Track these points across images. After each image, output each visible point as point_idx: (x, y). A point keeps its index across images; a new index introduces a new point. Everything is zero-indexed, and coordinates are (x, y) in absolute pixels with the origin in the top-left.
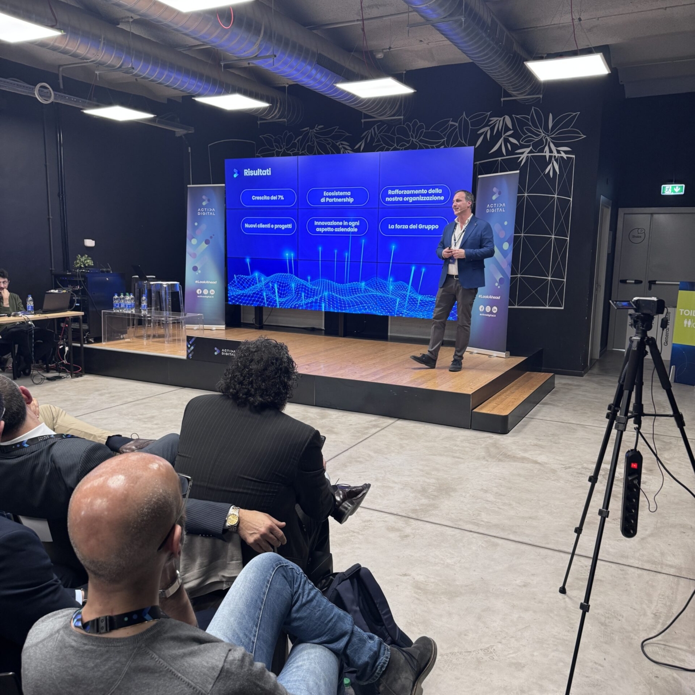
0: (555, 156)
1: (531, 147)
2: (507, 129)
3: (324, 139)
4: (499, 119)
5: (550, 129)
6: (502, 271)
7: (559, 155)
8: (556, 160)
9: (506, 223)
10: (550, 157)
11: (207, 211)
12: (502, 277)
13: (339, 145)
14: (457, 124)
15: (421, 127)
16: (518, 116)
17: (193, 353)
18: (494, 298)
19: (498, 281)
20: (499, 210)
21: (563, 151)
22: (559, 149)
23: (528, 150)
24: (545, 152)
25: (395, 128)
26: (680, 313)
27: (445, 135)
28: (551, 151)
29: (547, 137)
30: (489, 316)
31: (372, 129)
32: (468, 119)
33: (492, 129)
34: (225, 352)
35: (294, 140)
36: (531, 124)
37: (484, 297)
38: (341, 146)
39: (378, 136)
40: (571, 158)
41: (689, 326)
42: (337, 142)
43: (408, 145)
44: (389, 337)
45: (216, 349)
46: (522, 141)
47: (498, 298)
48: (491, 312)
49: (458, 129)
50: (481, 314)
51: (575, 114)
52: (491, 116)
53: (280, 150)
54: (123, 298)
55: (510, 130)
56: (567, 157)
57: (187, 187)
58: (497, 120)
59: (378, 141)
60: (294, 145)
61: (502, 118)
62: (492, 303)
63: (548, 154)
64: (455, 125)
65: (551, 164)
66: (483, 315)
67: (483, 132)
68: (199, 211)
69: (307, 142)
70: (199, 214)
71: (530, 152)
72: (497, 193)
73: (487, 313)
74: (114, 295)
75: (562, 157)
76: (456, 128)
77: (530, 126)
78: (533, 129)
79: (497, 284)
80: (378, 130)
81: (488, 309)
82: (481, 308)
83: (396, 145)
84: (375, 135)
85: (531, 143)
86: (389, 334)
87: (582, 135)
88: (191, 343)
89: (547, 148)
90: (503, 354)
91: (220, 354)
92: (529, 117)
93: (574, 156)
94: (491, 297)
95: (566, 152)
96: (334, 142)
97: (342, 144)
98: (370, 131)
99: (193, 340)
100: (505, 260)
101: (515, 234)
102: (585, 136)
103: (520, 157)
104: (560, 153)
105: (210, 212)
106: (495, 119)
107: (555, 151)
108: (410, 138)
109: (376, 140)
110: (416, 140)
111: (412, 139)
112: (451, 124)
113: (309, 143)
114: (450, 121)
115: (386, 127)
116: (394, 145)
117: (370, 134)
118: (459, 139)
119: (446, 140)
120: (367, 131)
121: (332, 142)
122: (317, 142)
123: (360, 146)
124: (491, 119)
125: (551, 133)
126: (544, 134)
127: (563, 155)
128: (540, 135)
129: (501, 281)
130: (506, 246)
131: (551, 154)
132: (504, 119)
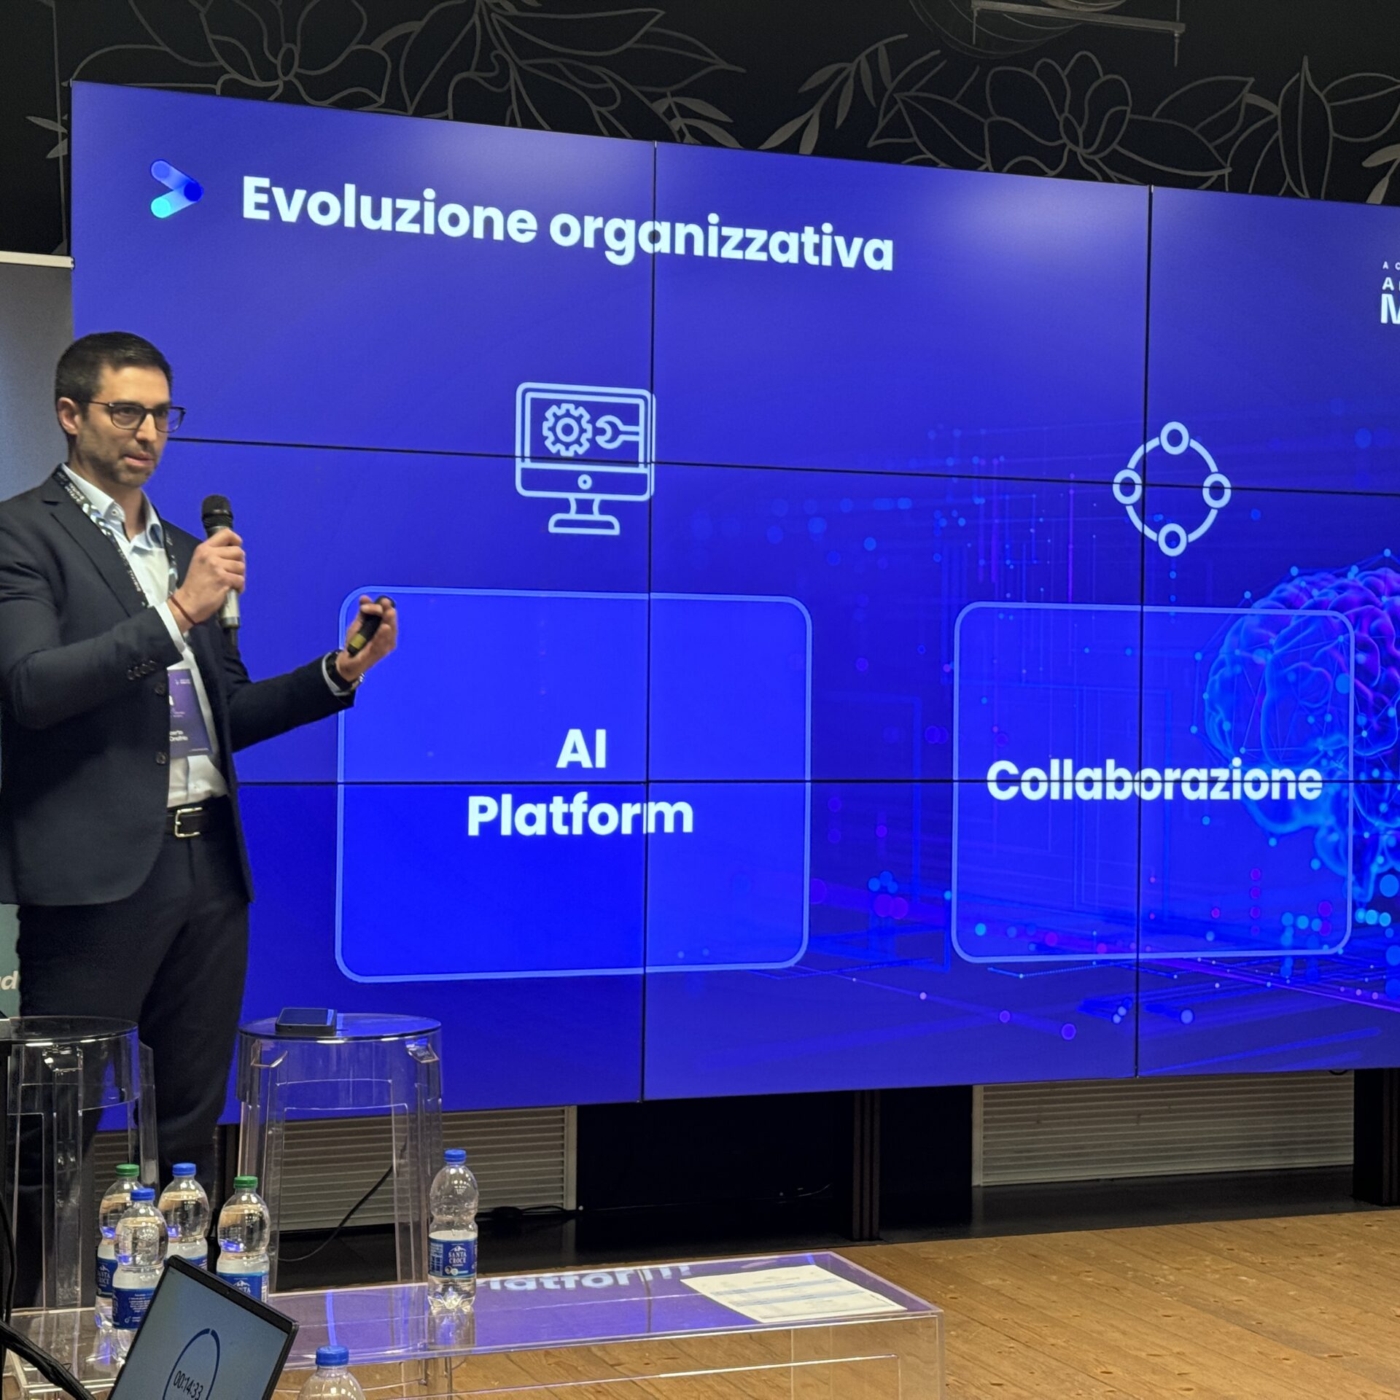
13: (670, 114)
14: (1276, 110)
15: (1115, 95)
25: (982, 74)
27: (1223, 150)
31: (862, 57)
32: (1322, 96)
35: (367, 41)
39: (892, 102)
42: (654, 97)
44: (977, 1196)
49: (1279, 133)
53: (259, 84)
64: (1269, 113)
67: (1389, 166)
76: (1274, 124)
80: (893, 78)
83: (989, 163)
84: (879, 95)
86: (979, 1179)
96: (632, 89)
98: (851, 68)
108: (1061, 138)
109: (882, 123)
110: (1090, 154)
111: (1070, 146)
112: (1249, 106)
113: (471, 74)
114: (1247, 88)
115: (935, 61)
116: (982, 163)
117: (851, 81)
118: (1288, 178)
119: (1229, 174)
120: (834, 67)
121: (621, 88)
122: (520, 69)
123: (798, 136)
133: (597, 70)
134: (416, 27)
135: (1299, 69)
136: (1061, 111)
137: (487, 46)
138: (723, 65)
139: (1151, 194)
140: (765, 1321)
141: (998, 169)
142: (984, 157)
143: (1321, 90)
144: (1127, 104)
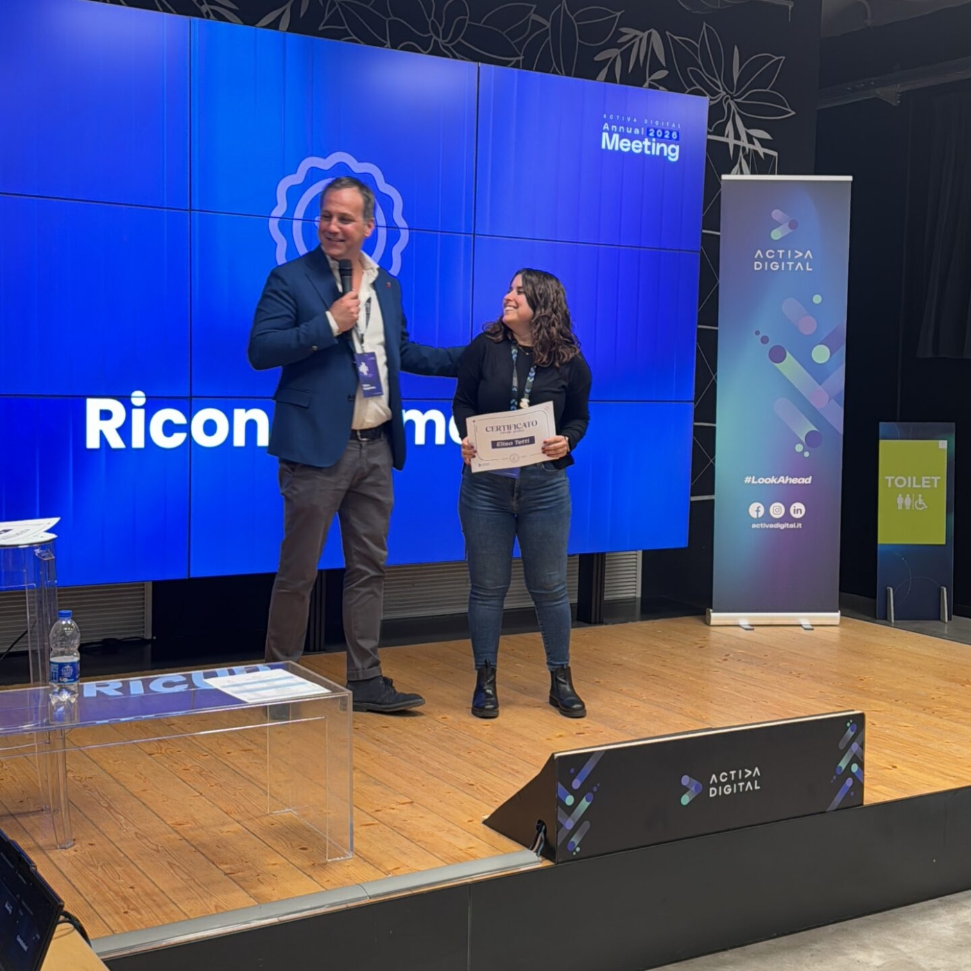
0: (744, 149)
2: (656, 66)
4: (641, 35)
5: (735, 82)
6: (814, 415)
7: (752, 147)
8: (746, 158)
9: (817, 299)
10: (736, 147)
12: (814, 428)
14: (548, 25)
15: (458, 9)
16: (676, 38)
18: (794, 481)
19: (803, 440)
21: (759, 139)
22: (754, 132)
24: (727, 136)
26: (887, 483)
27: (520, 45)
28: (737, 137)
29: (730, 101)
30: (782, 527)
32: (573, 18)
33: (626, 56)
36: (701, 63)
37: (762, 481)
40: (772, 156)
41: (908, 508)
47: (808, 480)
48: (787, 518)
49: (550, 38)
50: (754, 526)
51: (777, 58)
52: (624, 22)
55: (662, 68)
56: (765, 154)
58: (636, 36)
59: (335, 19)
61: (647, 33)
62: (788, 495)
63: (731, 142)
64: (545, 26)
65: (738, 166)
66: (762, 525)
67: (608, 60)
72: (786, 224)
73: (774, 521)
75: (756, 152)
76: (547, 32)
77: (699, 67)
78: (704, 74)
79: (799, 448)
81: (777, 510)
82: (756, 510)
87: (789, 110)
89: (730, 127)
92: (698, 46)
93: (775, 154)
94: (782, 480)
95: (762, 141)
100: (820, 388)
102: (793, 113)
104: (753, 143)
106: (631, 32)
107: (744, 137)
108: (429, 32)
109: (326, 17)
110: (446, 43)
111: (435, 37)
112: (533, 21)
114: (533, 10)
116: (385, 44)
118: (554, 64)
119: (523, 60)
123: (278, 19)
124: (623, 30)
125: (736, 92)
126: (725, 93)
127: (757, 147)
128: (719, 93)
129: (812, 440)
130: (821, 354)
131: (737, 142)
132: (650, 35)
135: (561, 2)
136: (430, 17)
139: (479, 68)
140: (250, 702)
141: (394, 47)
142: (386, 40)
143: (573, 15)
144: (466, 15)
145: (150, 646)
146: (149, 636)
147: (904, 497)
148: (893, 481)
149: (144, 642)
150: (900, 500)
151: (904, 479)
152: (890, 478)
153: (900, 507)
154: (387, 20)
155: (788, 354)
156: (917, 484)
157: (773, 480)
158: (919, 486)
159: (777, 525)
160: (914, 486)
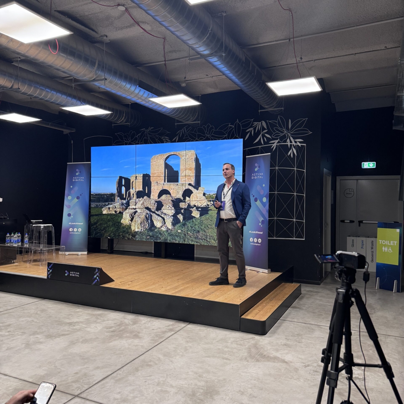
0: (294, 145)
1: (279, 140)
2: (264, 129)
3: (154, 135)
4: (259, 123)
5: (290, 128)
6: (263, 216)
7: (296, 144)
8: (295, 147)
9: (264, 185)
10: (291, 145)
11: (79, 179)
12: (263, 219)
13: (163, 139)
14: (233, 126)
15: (212, 128)
16: (270, 121)
17: (51, 274)
18: (259, 233)
19: (261, 222)
20: (259, 177)
21: (298, 142)
22: (296, 140)
23: (277, 141)
25: (196, 129)
26: (380, 242)
27: (226, 133)
28: (291, 142)
29: (289, 134)
30: (257, 244)
31: (183, 129)
32: (240, 123)
33: (255, 129)
34: (72, 274)
35: (136, 136)
37: (253, 232)
38: (164, 139)
39: (186, 133)
41: (386, 251)
42: (162, 137)
43: (204, 139)
44: (195, 258)
45: (66, 271)
46: (273, 136)
47: (262, 233)
48: (257, 242)
49: (234, 129)
50: (251, 244)
51: (304, 119)
52: (254, 121)
53: (127, 142)
54: (13, 236)
55: (266, 129)
56: (301, 145)
57: (67, 164)
58: (258, 124)
59: (187, 136)
60: (136, 139)
61: (261, 122)
62: (258, 237)
63: (289, 144)
65: (292, 150)
66: (253, 244)
67: (250, 131)
68: (74, 179)
69: (144, 137)
70: (74, 180)
71: (278, 142)
72: (258, 167)
73: (255, 243)
74: (7, 234)
75: (298, 145)
76: (233, 128)
77: (278, 127)
78: (279, 129)
79: (260, 224)
80: (186, 130)
81: (255, 240)
82: (251, 239)
83: (197, 139)
84: (185, 133)
85: (279, 137)
86: (195, 256)
87: (310, 132)
88: (50, 267)
89: (288, 140)
90: (266, 271)
91: (69, 275)
92: (277, 122)
93: (305, 145)
94: (257, 232)
95: (300, 142)
96: (160, 137)
97: (165, 138)
98: (182, 130)
99: (52, 265)
100: (264, 208)
101: (269, 192)
102: (311, 133)
103: (272, 145)
104: (297, 143)
105: (81, 179)
106: (256, 123)
107: (293, 142)
108: (205, 134)
109: (185, 136)
110: (209, 136)
111: (207, 135)
112: (230, 126)
113: (145, 138)
115: (191, 128)
117: (182, 132)
118: (235, 135)
120: (180, 131)
121: (159, 137)
122: (149, 137)
123: (176, 139)
124: (254, 123)
125: (290, 131)
126: (286, 132)
127: (299, 144)
128: (284, 132)
129: (263, 222)
130: (265, 200)
131: (291, 144)
132: (262, 123)
133: (156, 135)
134: (140, 134)
135: (237, 121)
136: (206, 131)
137: (146, 134)
138: (168, 132)
144: (214, 129)
145: (153, 254)
146: (153, 252)
147: (385, 247)
148: (381, 242)
149: (152, 253)
150: (383, 248)
151: (385, 241)
152: (380, 241)
153: (384, 251)
154: (197, 134)
155: (258, 200)
156: (389, 243)
157: (255, 232)
158: (390, 244)
159: (256, 244)
160: (388, 244)
